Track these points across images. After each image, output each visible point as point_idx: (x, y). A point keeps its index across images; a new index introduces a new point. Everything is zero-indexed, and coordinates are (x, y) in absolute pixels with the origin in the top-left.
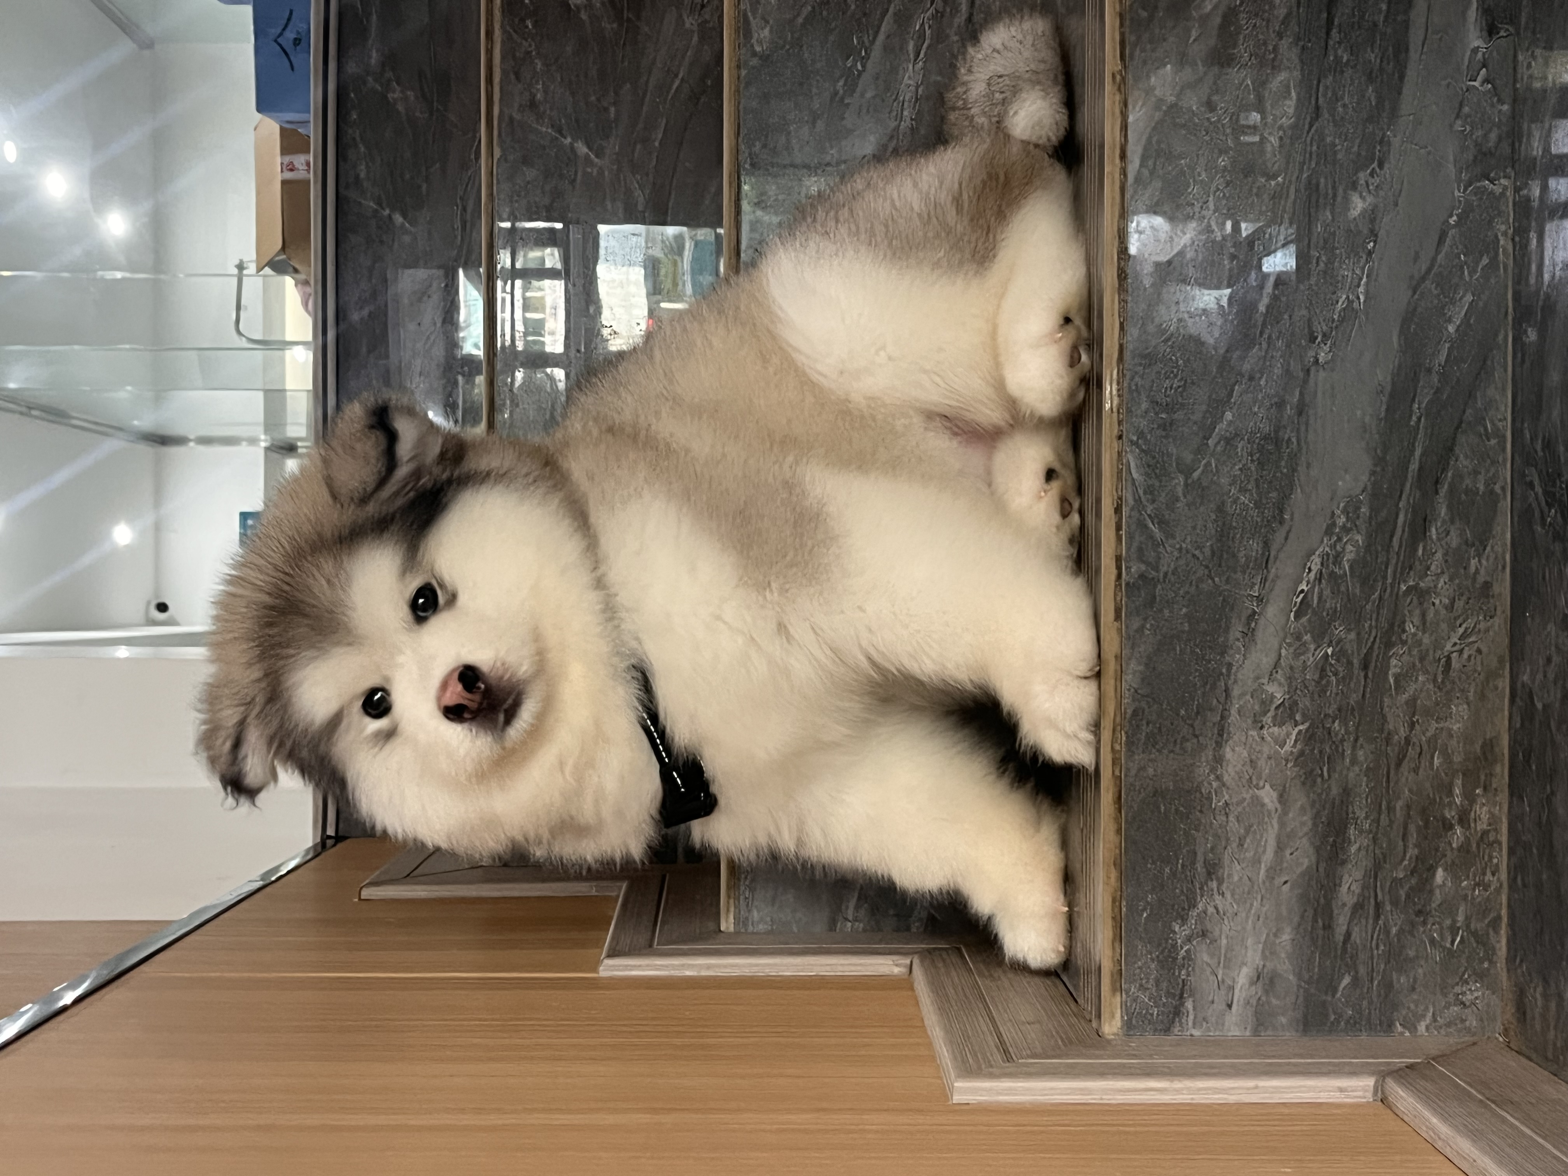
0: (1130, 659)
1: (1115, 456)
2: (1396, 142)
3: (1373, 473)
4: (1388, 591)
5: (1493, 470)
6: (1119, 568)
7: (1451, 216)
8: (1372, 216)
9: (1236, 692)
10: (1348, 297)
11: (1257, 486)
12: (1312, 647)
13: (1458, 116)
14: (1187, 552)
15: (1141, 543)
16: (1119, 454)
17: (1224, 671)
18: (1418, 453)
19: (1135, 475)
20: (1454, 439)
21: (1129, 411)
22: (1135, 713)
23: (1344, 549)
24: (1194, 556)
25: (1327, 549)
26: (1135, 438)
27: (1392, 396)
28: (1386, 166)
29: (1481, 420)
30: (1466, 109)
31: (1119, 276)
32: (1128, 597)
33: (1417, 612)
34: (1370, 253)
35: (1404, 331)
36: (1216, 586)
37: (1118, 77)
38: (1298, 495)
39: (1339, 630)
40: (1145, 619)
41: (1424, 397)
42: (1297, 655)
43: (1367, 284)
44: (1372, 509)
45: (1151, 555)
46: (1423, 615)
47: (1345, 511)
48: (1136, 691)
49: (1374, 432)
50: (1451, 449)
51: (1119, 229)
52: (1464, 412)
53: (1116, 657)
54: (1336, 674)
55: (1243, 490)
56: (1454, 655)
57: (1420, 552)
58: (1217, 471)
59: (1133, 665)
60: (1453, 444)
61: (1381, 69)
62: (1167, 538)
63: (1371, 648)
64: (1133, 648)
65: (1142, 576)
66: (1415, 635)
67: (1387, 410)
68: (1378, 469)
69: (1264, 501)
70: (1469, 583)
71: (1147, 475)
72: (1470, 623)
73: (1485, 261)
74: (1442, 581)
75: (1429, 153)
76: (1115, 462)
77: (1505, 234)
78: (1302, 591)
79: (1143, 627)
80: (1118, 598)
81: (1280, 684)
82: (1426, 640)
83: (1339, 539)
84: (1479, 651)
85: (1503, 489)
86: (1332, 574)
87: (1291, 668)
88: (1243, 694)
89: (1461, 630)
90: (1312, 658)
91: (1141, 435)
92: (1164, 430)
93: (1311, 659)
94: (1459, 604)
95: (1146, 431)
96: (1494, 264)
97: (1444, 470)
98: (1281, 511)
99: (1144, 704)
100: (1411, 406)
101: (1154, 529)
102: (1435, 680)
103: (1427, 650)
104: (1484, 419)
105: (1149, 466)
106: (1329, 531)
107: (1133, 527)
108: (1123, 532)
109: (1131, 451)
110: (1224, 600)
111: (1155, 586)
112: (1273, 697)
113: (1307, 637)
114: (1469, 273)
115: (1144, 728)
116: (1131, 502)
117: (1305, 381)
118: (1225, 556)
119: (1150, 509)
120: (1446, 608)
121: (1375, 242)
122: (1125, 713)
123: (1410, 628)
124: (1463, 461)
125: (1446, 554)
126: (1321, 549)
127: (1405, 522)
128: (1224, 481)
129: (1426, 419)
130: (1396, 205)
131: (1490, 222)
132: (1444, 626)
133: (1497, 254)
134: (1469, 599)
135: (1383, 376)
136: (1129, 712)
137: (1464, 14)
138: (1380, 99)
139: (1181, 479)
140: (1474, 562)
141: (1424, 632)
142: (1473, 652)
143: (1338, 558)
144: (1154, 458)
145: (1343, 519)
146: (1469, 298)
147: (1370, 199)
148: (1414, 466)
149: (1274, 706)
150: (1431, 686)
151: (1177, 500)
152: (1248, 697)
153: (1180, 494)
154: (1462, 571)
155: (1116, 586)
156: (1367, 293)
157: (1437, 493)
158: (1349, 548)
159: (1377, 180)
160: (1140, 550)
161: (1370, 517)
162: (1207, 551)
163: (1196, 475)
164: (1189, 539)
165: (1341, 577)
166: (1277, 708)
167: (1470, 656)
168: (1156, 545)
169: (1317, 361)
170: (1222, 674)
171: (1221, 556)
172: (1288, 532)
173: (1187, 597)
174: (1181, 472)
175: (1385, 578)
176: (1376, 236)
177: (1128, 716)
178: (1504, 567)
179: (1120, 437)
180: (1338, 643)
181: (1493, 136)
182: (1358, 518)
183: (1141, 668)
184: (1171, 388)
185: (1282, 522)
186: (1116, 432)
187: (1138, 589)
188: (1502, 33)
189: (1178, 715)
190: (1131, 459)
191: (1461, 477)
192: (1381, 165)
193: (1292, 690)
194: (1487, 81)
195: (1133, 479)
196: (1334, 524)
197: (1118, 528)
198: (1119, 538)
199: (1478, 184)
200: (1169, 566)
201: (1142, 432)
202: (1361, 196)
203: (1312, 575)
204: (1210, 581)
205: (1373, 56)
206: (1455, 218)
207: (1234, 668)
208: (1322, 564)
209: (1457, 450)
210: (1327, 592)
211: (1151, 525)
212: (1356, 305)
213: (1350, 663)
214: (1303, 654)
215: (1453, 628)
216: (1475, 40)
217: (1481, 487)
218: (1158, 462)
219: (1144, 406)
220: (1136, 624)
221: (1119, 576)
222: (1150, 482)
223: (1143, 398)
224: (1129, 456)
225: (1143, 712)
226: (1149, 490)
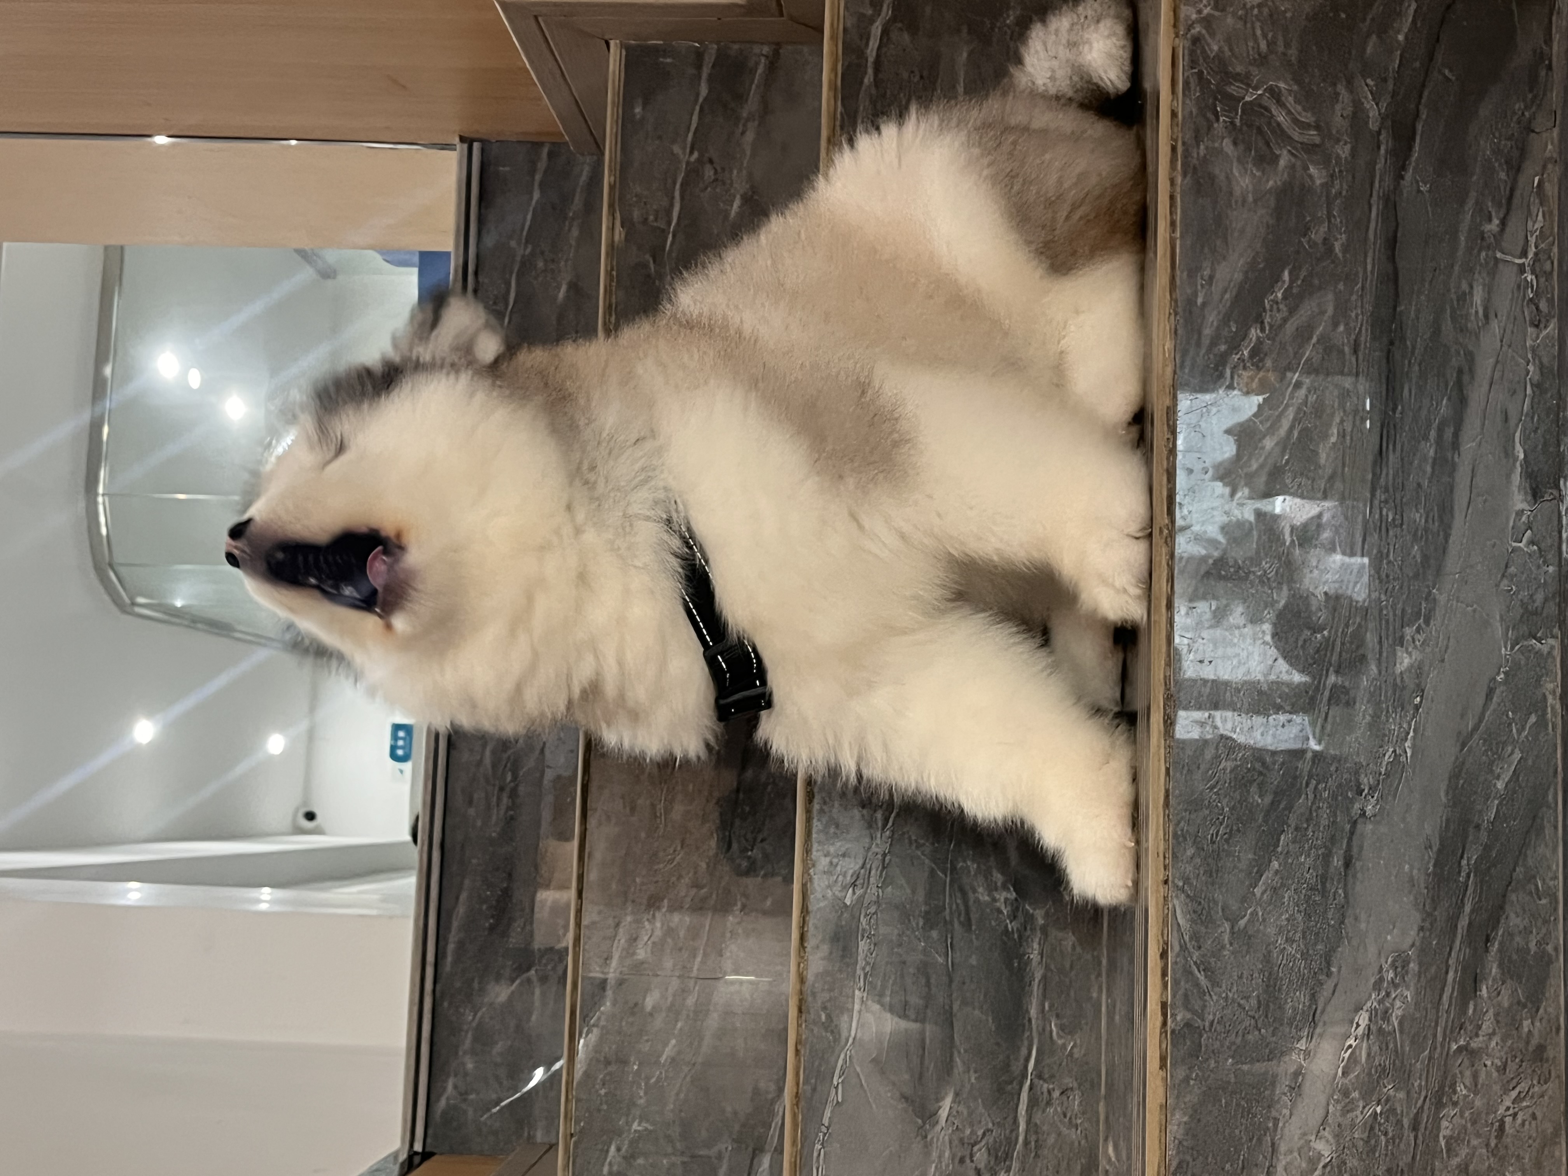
0: (1174, 1109)
1: (1162, 898)
2: (1442, 599)
3: (1421, 929)
4: (1438, 1050)
5: (1544, 931)
6: (1164, 1014)
7: (1498, 674)
8: (1418, 671)
9: (1283, 1148)
10: (1395, 751)
11: (1304, 937)
12: (1361, 1104)
13: (1503, 576)
14: (1233, 1000)
15: (1187, 989)
16: (1165, 898)
17: (1271, 1125)
18: (1468, 908)
19: (1181, 921)
20: (1504, 896)
21: (1175, 856)
22: (1180, 1165)
23: (1392, 1005)
24: (1239, 1005)
25: (1375, 1004)
26: (1181, 884)
27: (1440, 851)
28: (1432, 623)
29: (1531, 878)
30: (1512, 570)
31: (1165, 722)
32: (1173, 1044)
33: (1468, 1073)
34: (1417, 708)
35: (1452, 787)
36: (1263, 1038)
37: (1166, 532)
38: (1344, 950)
39: (1389, 1088)
40: (1191, 1068)
41: (1473, 855)
42: (1345, 1111)
43: (1414, 738)
44: (1420, 964)
45: (1197, 1005)
46: (1475, 1076)
47: (1394, 966)
48: (1180, 1143)
49: (1422, 885)
50: (1502, 908)
51: (1165, 677)
52: (1514, 870)
53: (1161, 1106)
54: (1386, 1134)
55: (1290, 941)
56: (1508, 1120)
57: (1471, 1011)
58: (1264, 920)
59: (1178, 1114)
60: (1504, 902)
61: (1426, 530)
62: (1213, 986)
63: (1422, 1107)
64: (1178, 1097)
65: (1188, 1025)
66: (1466, 1096)
67: (1435, 866)
68: (1427, 925)
69: (1311, 952)
70: (1521, 1045)
71: (1193, 921)
72: (1523, 1086)
73: (1533, 719)
74: (1493, 1044)
75: (1474, 611)
76: (1161, 907)
77: (1554, 693)
78: (1350, 1046)
79: (1187, 1079)
80: (1164, 1046)
81: (1327, 1141)
82: (1478, 1103)
83: (1388, 994)
84: (1534, 1117)
85: (1556, 949)
86: (1380, 1030)
87: (1339, 1125)
88: (1291, 1152)
89: (1514, 1094)
90: (1362, 1114)
91: (1186, 880)
92: (1210, 876)
93: (1360, 1117)
94: (1512, 1067)
95: (1192, 876)
96: (1542, 722)
97: (1495, 928)
98: (1329, 964)
99: (1188, 1158)
100: (1460, 863)
101: (1201, 977)
102: (1487, 1145)
103: (1479, 1114)
104: (1534, 877)
105: (1194, 912)
106: (1377, 986)
107: (1179, 972)
108: (1169, 978)
109: (1177, 896)
110: (1271, 1052)
111: (1201, 1036)
112: (1320, 1155)
113: (1355, 1095)
114: (1517, 730)
116: (1177, 948)
117: (1352, 833)
118: (1271, 1006)
119: (1195, 955)
120: (1498, 1071)
121: (1422, 697)
122: (1170, 1165)
123: (1461, 1089)
124: (1514, 920)
125: (1496, 1015)
126: (1369, 1004)
127: (1454, 980)
128: (1271, 930)
129: (1475, 876)
130: (1443, 661)
131: (1538, 681)
132: (1496, 1088)
133: (1544, 713)
134: (1522, 1061)
135: (1431, 828)
136: (1175, 1164)
137: (1508, 476)
138: (1426, 558)
139: (1227, 926)
140: (1526, 1023)
141: (1476, 1094)
142: (1527, 1116)
143: (1386, 1015)
144: (1199, 903)
145: (1391, 974)
146: (1517, 755)
147: (1416, 655)
148: (1463, 923)
149: (1321, 1164)
150: (1484, 1151)
151: (1223, 947)
152: (1296, 1154)
153: (1226, 941)
154: (1515, 1032)
155: (1161, 1034)
156: (1413, 747)
157: (1487, 950)
158: (1398, 1003)
159: (1421, 637)
160: (1186, 996)
161: (1419, 972)
162: (1254, 1002)
163: (1242, 923)
164: (1235, 988)
165: (1389, 1033)
166: (1324, 1167)
167: (1524, 1122)
168: (1202, 992)
169: (1363, 814)
170: (1268, 1128)
171: (1268, 1006)
172: (1336, 986)
173: (1233, 1048)
174: (1227, 920)
175: (1435, 1036)
176: (1423, 691)
177: (1172, 1169)
178: (1558, 1030)
179: (1166, 882)
180: (1387, 1101)
181: (1539, 597)
182: (1407, 972)
183: (1186, 1119)
184: (1217, 835)
185: (1329, 975)
186: (1161, 877)
187: (1184, 1038)
188: (1547, 497)
189: (1223, 1169)
190: (1178, 904)
191: (1511, 935)
192: (1427, 622)
193: (1341, 1149)
194: (1532, 542)
195: (1178, 924)
196: (1381, 979)
197: (1164, 974)
198: (1165, 984)
199: (1526, 643)
200: (1215, 1014)
201: (1188, 879)
202: (1407, 652)
203: (1360, 1030)
204: (1257, 1033)
205: (1418, 516)
206: (1502, 676)
207: (1281, 1125)
208: (1370, 1020)
209: (1507, 907)
210: (1376, 1048)
211: (1197, 972)
212: (1403, 759)
213: (1399, 1123)
214: (1352, 1110)
215: (1506, 1091)
216: (1519, 501)
217: (1533, 946)
218: (1203, 909)
219: (1190, 852)
220: (1181, 1073)
221: (1164, 1023)
222: (1196, 929)
223: (1190, 842)
224: (1176, 902)
225: (1188, 1163)
226: (1195, 936)
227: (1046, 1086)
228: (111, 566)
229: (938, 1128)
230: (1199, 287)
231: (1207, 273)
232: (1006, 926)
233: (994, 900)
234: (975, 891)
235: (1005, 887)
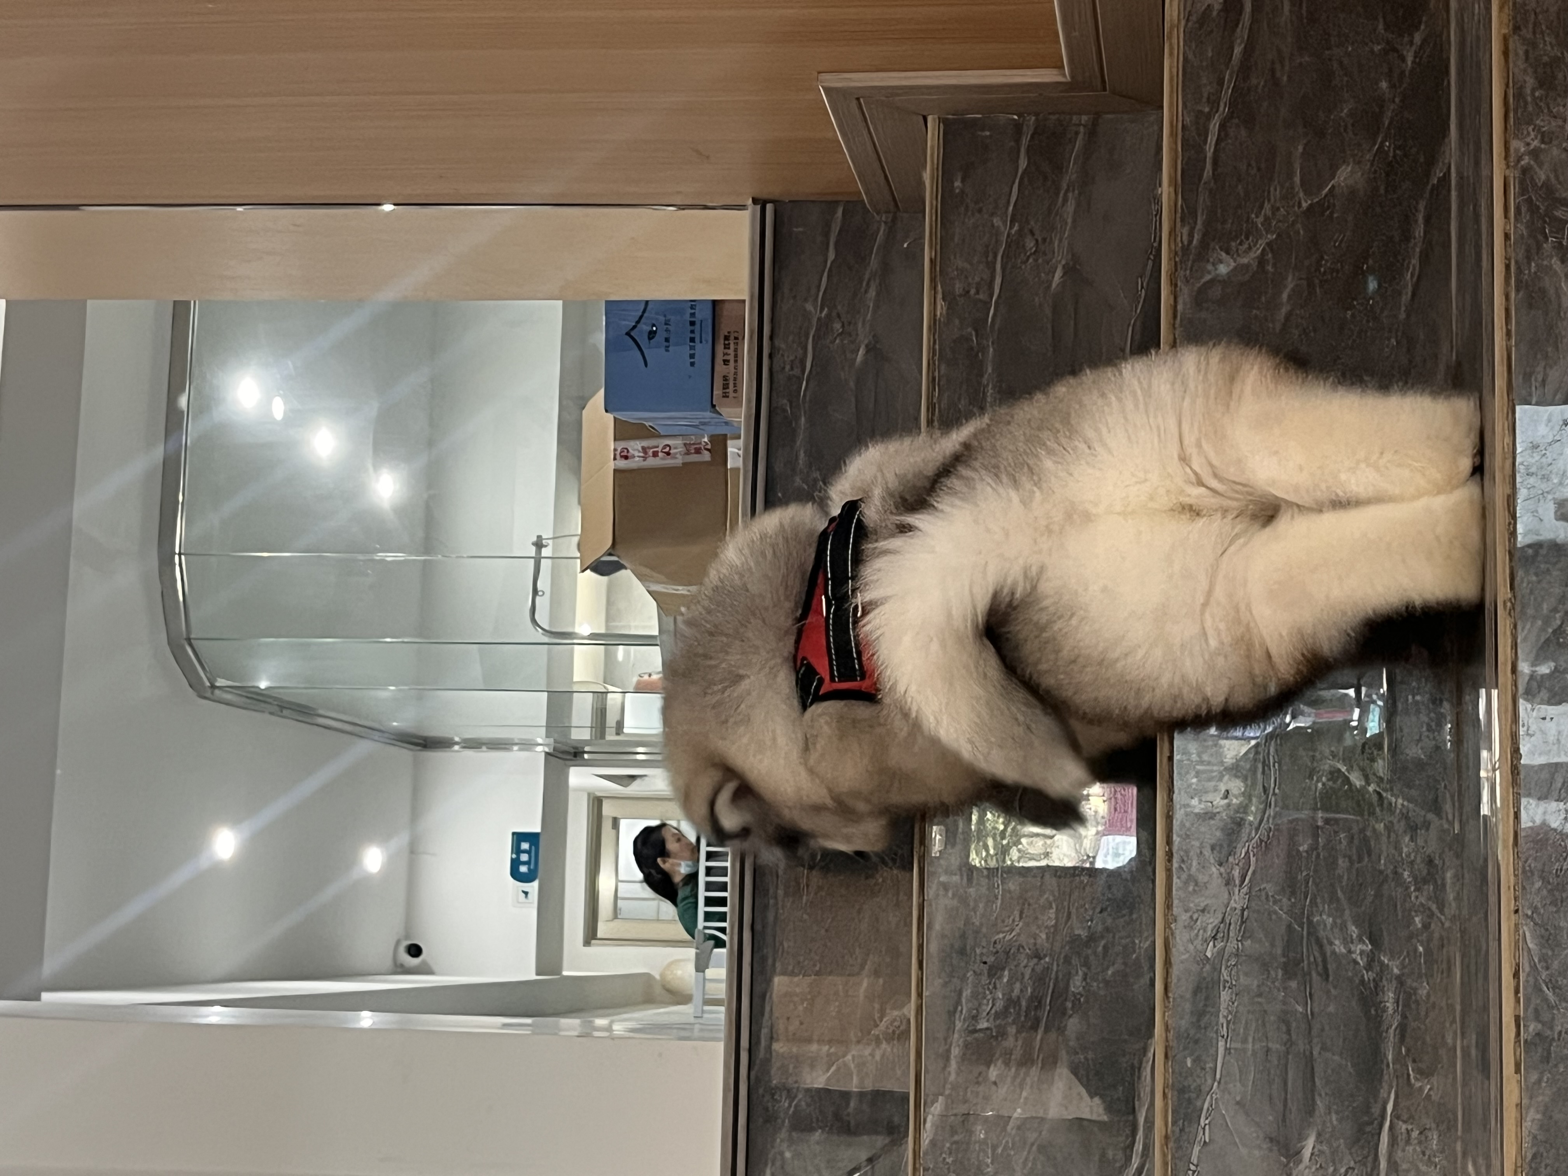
0: (1528, 1108)
1: (1513, 926)
6: (1518, 1027)
15: (1537, 1005)
16: (1516, 925)
19: (1531, 945)
21: (1524, 888)
22: (1534, 1156)
26: (1529, 913)
31: (1512, 772)
32: (1526, 1052)
37: (1509, 604)
40: (1542, 1073)
45: (1546, 1016)
48: (1535, 1137)
51: (1512, 732)
53: (1517, 1105)
59: (1532, 1112)
62: (1560, 1001)
64: (1531, 1098)
65: (1539, 1035)
71: (1542, 946)
76: (1513, 933)
79: (1539, 1081)
80: (1518, 1053)
91: (1535, 910)
92: (1556, 905)
95: (1539, 905)
101: (1549, 994)
105: (1542, 937)
107: (1530, 990)
108: (1521, 995)
109: (1526, 924)
111: (1551, 1045)
115: (1542, 1170)
116: (1527, 969)
119: (1544, 975)
122: (1526, 1155)
136: (1529, 1156)
144: (1547, 930)
155: (1515, 1042)
160: (1536, 1010)
168: (1551, 1007)
177: (1527, 1160)
179: (1516, 911)
183: (1539, 1116)
184: (1561, 870)
186: (1512, 908)
187: (1535, 1046)
190: (1527, 930)
195: (1529, 949)
197: (1517, 991)
198: (1518, 1001)
200: (1562, 1026)
201: (1536, 908)
211: (1545, 989)
218: (1550, 934)
219: (1537, 885)
220: (1534, 1077)
221: (1518, 1034)
222: (1544, 951)
223: (1536, 878)
224: (1525, 928)
225: (1542, 1156)
226: (1543, 958)
227: (1404, 1127)
228: (189, 640)
229: (1301, 1167)
230: (1534, 388)
231: (1540, 378)
232: (1363, 976)
233: (1350, 952)
234: (1331, 943)
235: (1361, 940)
